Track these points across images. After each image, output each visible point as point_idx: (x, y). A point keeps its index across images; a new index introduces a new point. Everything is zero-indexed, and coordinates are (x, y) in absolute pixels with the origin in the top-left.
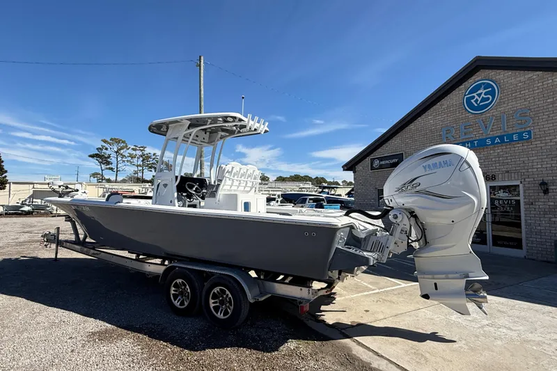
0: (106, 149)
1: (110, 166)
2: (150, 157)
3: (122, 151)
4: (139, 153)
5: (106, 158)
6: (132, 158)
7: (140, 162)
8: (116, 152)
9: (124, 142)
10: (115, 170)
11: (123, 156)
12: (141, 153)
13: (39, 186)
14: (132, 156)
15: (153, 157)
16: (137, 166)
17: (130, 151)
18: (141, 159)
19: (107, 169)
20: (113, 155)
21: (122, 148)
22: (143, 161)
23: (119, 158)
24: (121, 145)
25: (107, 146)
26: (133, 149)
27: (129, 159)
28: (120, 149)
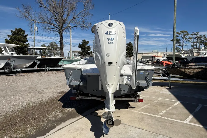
0: (178, 36)
1: (180, 44)
2: (201, 37)
3: (185, 36)
4: (195, 36)
5: (178, 40)
6: (190, 39)
7: (195, 41)
8: (183, 37)
9: (186, 32)
10: (182, 46)
11: (186, 39)
12: (196, 36)
13: (144, 54)
14: (190, 38)
15: (203, 37)
16: (193, 43)
17: (190, 36)
18: (196, 39)
19: (178, 45)
20: (181, 39)
21: (185, 35)
22: (197, 40)
23: (184, 40)
24: (185, 34)
25: (178, 35)
26: (191, 35)
27: (189, 40)
28: (184, 36)
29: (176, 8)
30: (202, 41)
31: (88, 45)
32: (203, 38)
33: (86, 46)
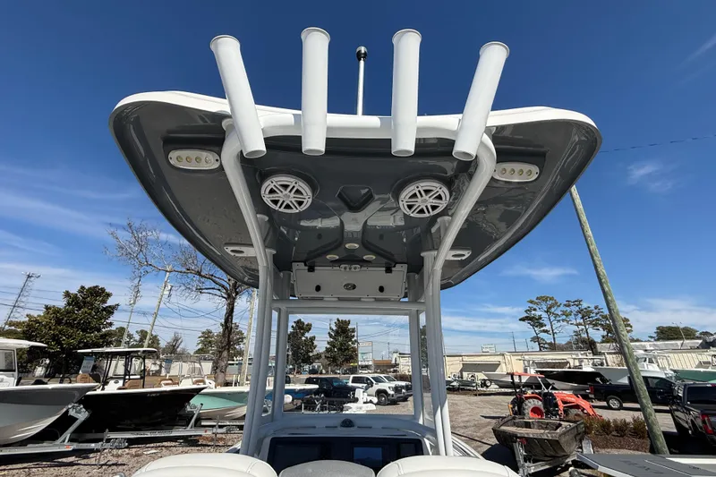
0: (535, 310)
1: (544, 328)
2: (591, 312)
3: (553, 310)
4: (575, 309)
5: (537, 319)
6: (567, 316)
7: (580, 320)
8: (547, 312)
9: (552, 299)
10: (551, 332)
11: (556, 315)
12: (577, 308)
13: (466, 359)
14: (564, 313)
15: (596, 311)
16: (577, 325)
17: (562, 308)
18: (580, 316)
19: (541, 331)
20: (544, 315)
21: (552, 306)
22: (582, 318)
23: (552, 318)
24: (550, 302)
25: (535, 306)
26: (565, 305)
27: (564, 317)
28: (550, 308)
29: (584, 218)
30: (597, 320)
31: (308, 335)
32: (597, 314)
33: (303, 338)
